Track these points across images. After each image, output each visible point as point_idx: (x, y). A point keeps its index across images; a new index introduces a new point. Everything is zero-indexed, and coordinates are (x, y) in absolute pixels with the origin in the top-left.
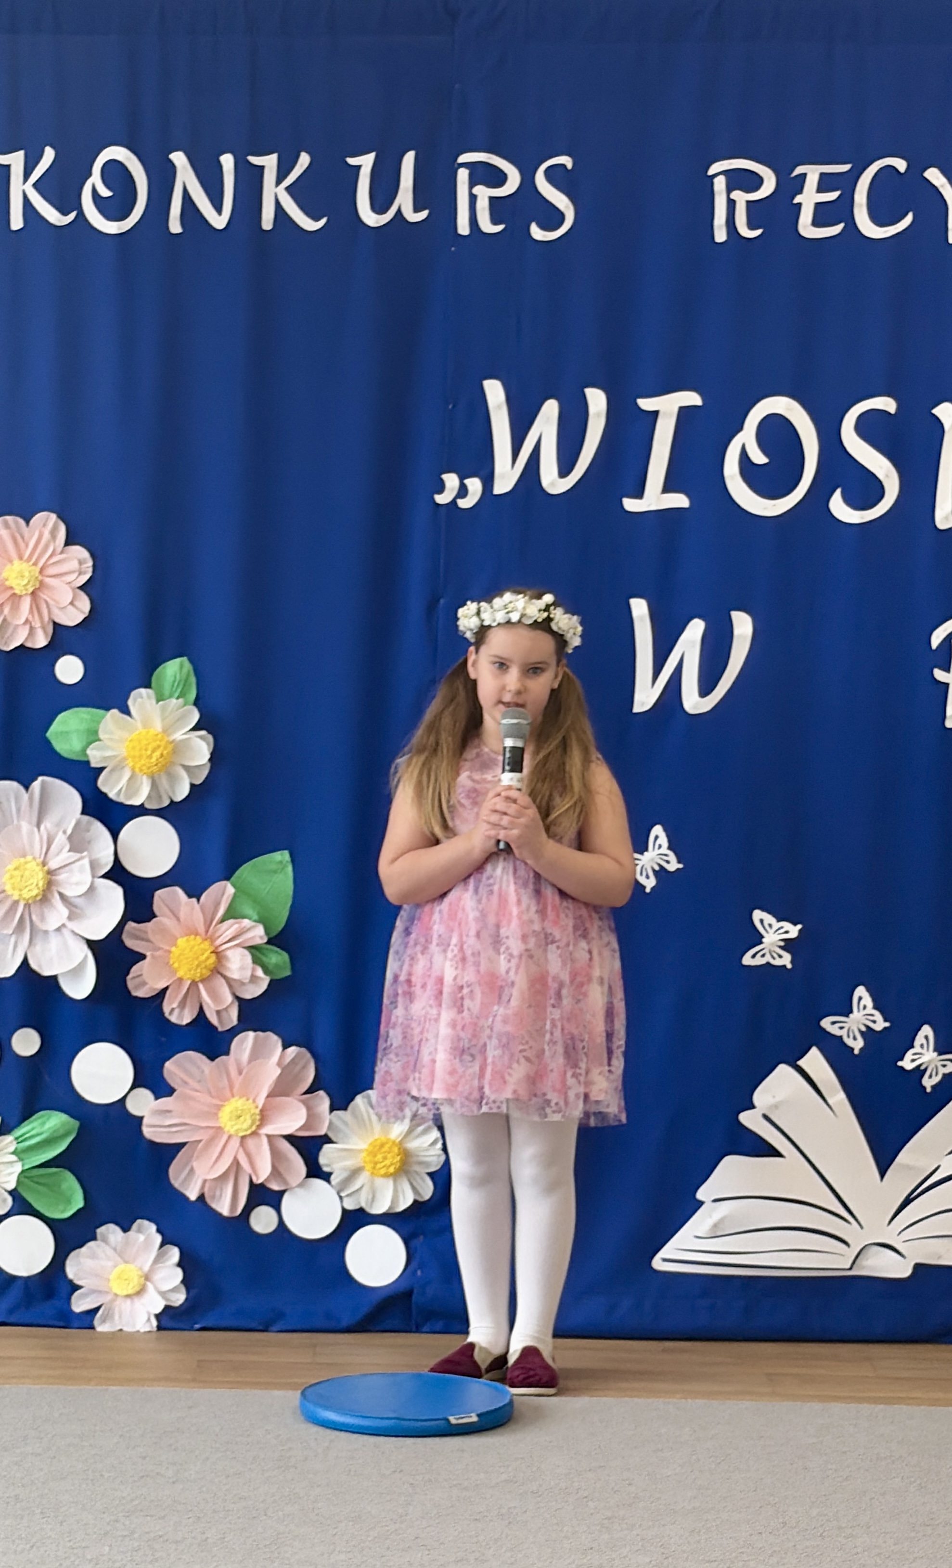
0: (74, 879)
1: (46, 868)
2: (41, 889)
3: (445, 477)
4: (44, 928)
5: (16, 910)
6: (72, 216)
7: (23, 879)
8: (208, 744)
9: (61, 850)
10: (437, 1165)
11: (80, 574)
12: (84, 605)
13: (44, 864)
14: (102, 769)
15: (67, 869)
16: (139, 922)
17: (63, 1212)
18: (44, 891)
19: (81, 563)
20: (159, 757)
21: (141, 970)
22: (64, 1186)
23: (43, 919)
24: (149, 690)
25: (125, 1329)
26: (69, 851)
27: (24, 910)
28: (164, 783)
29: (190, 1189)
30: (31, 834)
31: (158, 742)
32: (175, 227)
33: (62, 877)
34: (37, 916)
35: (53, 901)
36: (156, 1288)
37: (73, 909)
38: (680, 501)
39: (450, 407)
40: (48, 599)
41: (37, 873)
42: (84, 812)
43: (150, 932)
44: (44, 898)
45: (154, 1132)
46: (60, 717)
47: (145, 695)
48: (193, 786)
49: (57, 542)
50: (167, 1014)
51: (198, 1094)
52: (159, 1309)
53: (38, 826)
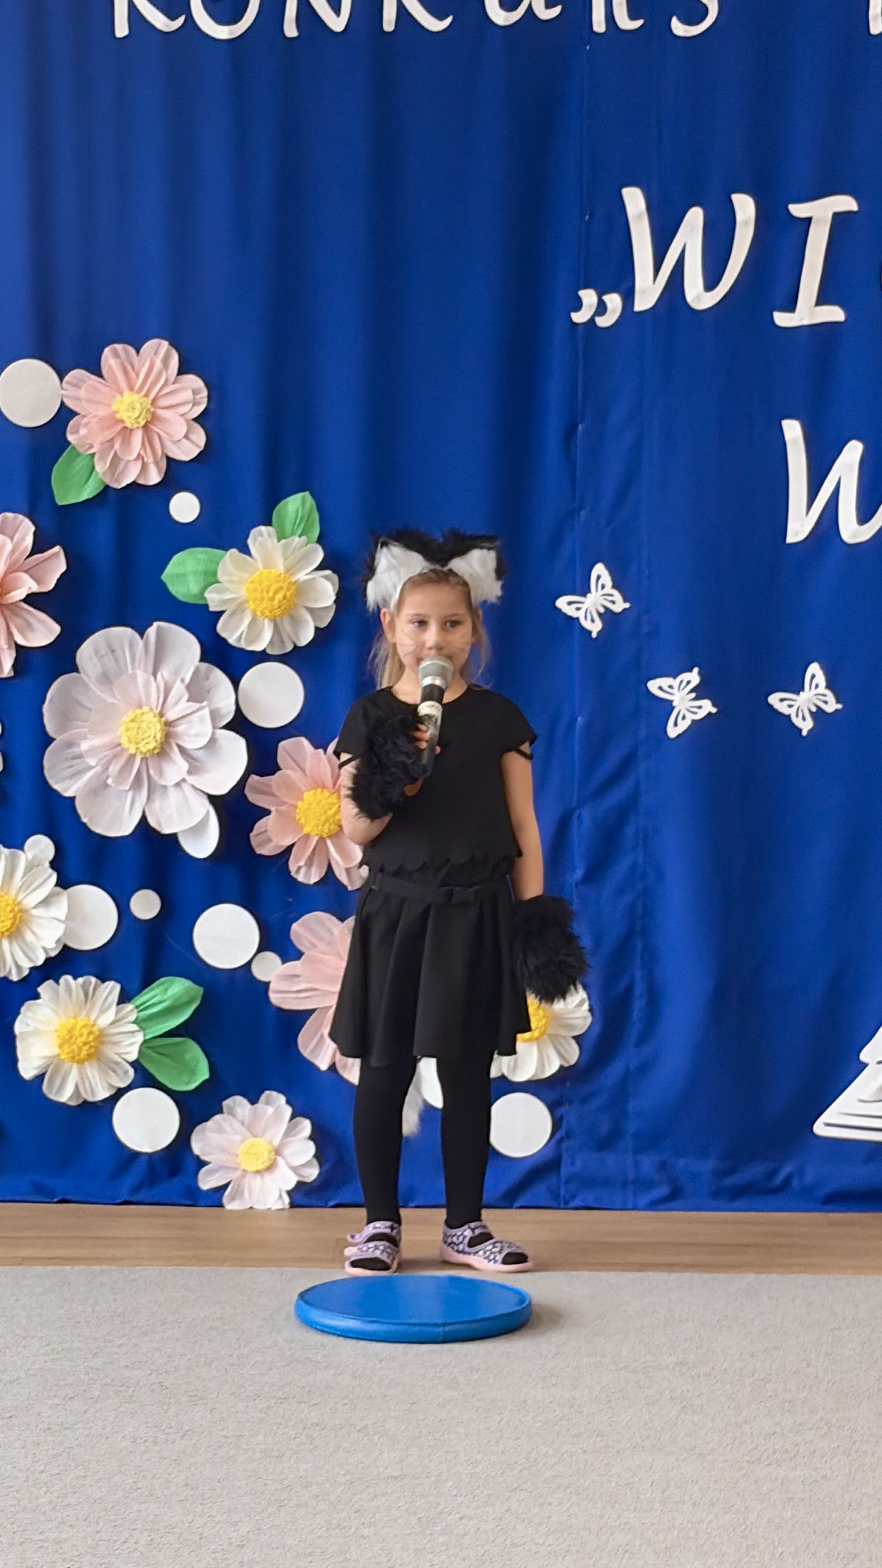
0: (193, 731)
1: (163, 719)
2: (159, 741)
3: (582, 293)
4: (164, 783)
5: (133, 765)
6: (181, 20)
7: (140, 731)
8: (333, 584)
9: (180, 699)
10: (582, 1029)
11: (194, 405)
12: (200, 438)
13: (161, 715)
14: (221, 613)
15: (185, 720)
16: (262, 775)
17: (189, 1083)
18: (162, 743)
19: (195, 392)
20: (282, 599)
21: (266, 827)
22: (188, 1056)
23: (161, 773)
24: (269, 528)
25: (255, 1207)
26: (188, 701)
27: (141, 764)
28: (287, 626)
29: (320, 1057)
30: (147, 684)
31: (281, 583)
32: (291, 30)
33: (180, 728)
34: (155, 771)
35: (172, 755)
36: (287, 1164)
37: (193, 761)
38: (835, 314)
39: (587, 217)
40: (161, 433)
41: (154, 725)
42: (202, 659)
43: (273, 784)
44: (162, 752)
45: (283, 998)
46: (176, 558)
47: (265, 534)
48: (317, 629)
49: (170, 371)
50: (293, 874)
51: (327, 957)
52: (291, 1185)
53: (155, 675)
